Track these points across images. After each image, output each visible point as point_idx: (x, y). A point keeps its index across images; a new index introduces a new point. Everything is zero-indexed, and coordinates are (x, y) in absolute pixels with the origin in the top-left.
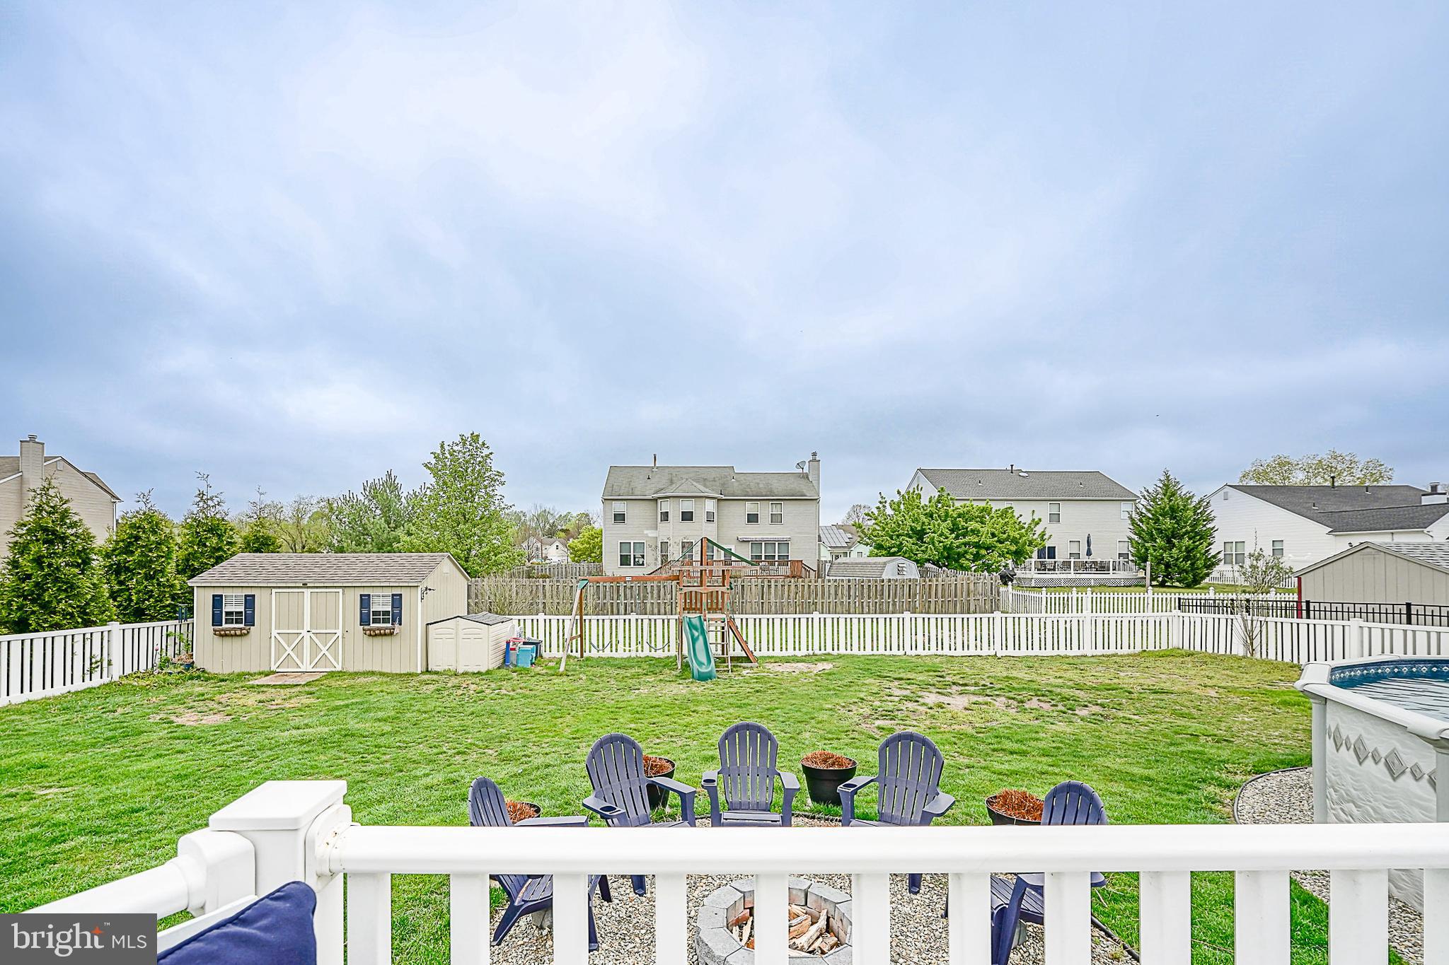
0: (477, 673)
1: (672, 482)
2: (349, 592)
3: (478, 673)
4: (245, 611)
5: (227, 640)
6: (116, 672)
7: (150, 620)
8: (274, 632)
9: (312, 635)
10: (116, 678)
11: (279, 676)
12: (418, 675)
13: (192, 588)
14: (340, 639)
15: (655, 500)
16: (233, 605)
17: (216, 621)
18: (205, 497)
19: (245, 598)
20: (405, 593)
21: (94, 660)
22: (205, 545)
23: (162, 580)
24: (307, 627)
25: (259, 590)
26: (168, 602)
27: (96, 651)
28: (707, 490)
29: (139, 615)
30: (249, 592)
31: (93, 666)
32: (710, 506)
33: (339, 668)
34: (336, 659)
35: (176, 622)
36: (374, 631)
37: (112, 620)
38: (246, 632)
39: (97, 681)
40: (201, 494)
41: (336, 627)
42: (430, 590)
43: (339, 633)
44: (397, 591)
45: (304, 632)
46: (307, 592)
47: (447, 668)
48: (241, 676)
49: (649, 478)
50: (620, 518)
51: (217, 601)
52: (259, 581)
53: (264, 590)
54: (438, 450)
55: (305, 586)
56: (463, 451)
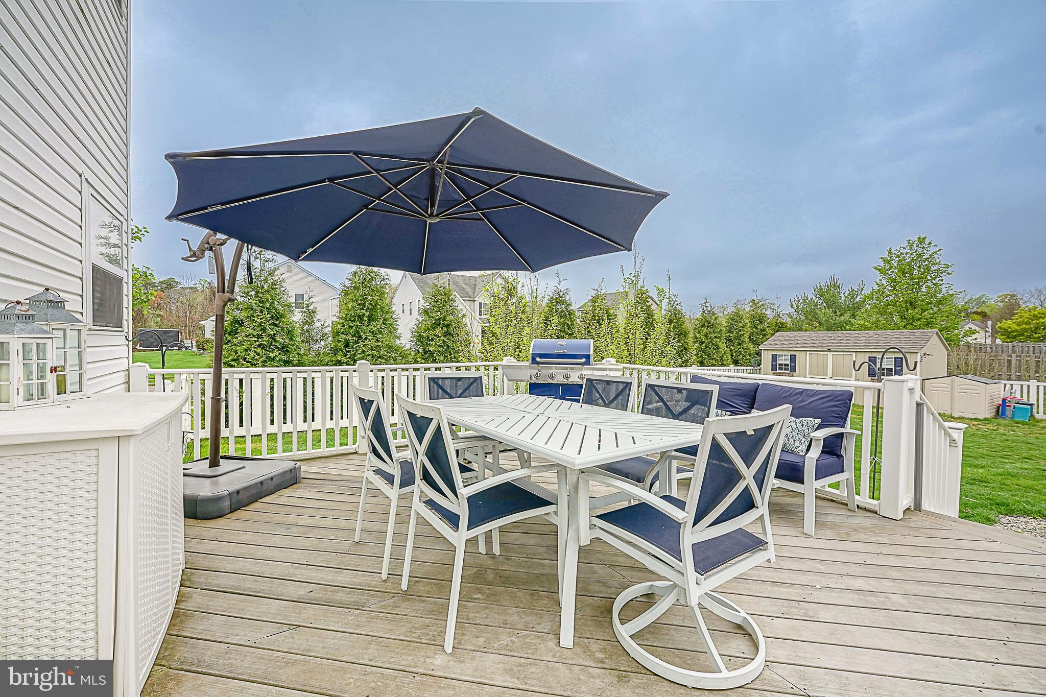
2: (860, 355)
3: (977, 419)
4: (790, 364)
8: (808, 376)
13: (761, 350)
16: (784, 360)
17: (774, 368)
18: (755, 303)
19: (790, 356)
24: (830, 375)
25: (799, 352)
26: (748, 357)
29: (739, 364)
30: (793, 353)
35: (752, 368)
40: (753, 301)
41: (851, 376)
42: (928, 355)
46: (830, 354)
51: (774, 357)
52: (799, 347)
53: (801, 353)
54: (886, 256)
55: (829, 350)
56: (910, 252)
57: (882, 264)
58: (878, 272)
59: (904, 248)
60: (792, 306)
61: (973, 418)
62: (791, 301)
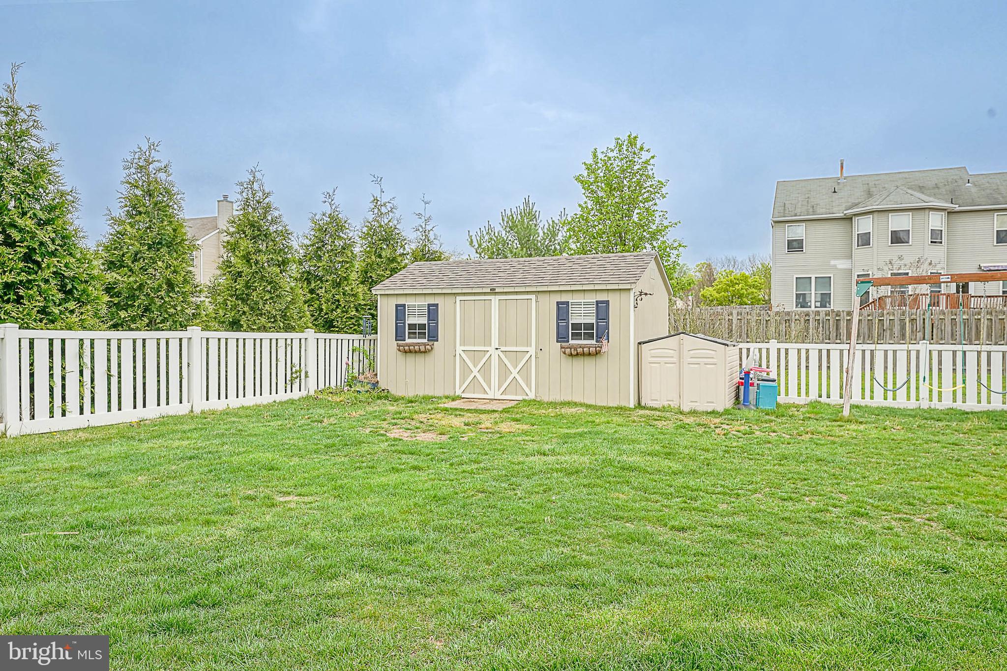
0: (710, 413)
1: (870, 194)
2: (544, 298)
3: (713, 412)
4: (429, 324)
5: (411, 358)
6: (311, 386)
7: (338, 332)
8: (459, 349)
9: (502, 355)
10: (312, 393)
11: (466, 402)
12: (630, 409)
14: (533, 358)
15: (849, 219)
16: (417, 315)
17: (399, 336)
18: (379, 203)
19: (428, 308)
20: (614, 300)
21: (294, 370)
22: (380, 256)
23: (347, 288)
24: (495, 343)
25: (442, 298)
26: (353, 313)
27: (296, 361)
28: (931, 199)
29: (329, 326)
30: (432, 301)
31: (294, 375)
32: (936, 221)
33: (532, 396)
34: (529, 385)
35: (361, 337)
36: (575, 349)
37: (308, 328)
38: (430, 348)
39: (296, 394)
40: (376, 200)
41: (529, 344)
42: (646, 294)
43: (532, 350)
44: (602, 297)
45: (491, 350)
46: (495, 299)
47: (666, 404)
48: (427, 399)
49: (835, 192)
50: (795, 246)
51: (400, 311)
52: (443, 287)
53: (448, 298)
54: (590, 161)
55: (493, 292)
56: (620, 157)
57: (585, 173)
58: (580, 185)
59: (612, 151)
60: (471, 242)
61: (709, 411)
62: (471, 234)
